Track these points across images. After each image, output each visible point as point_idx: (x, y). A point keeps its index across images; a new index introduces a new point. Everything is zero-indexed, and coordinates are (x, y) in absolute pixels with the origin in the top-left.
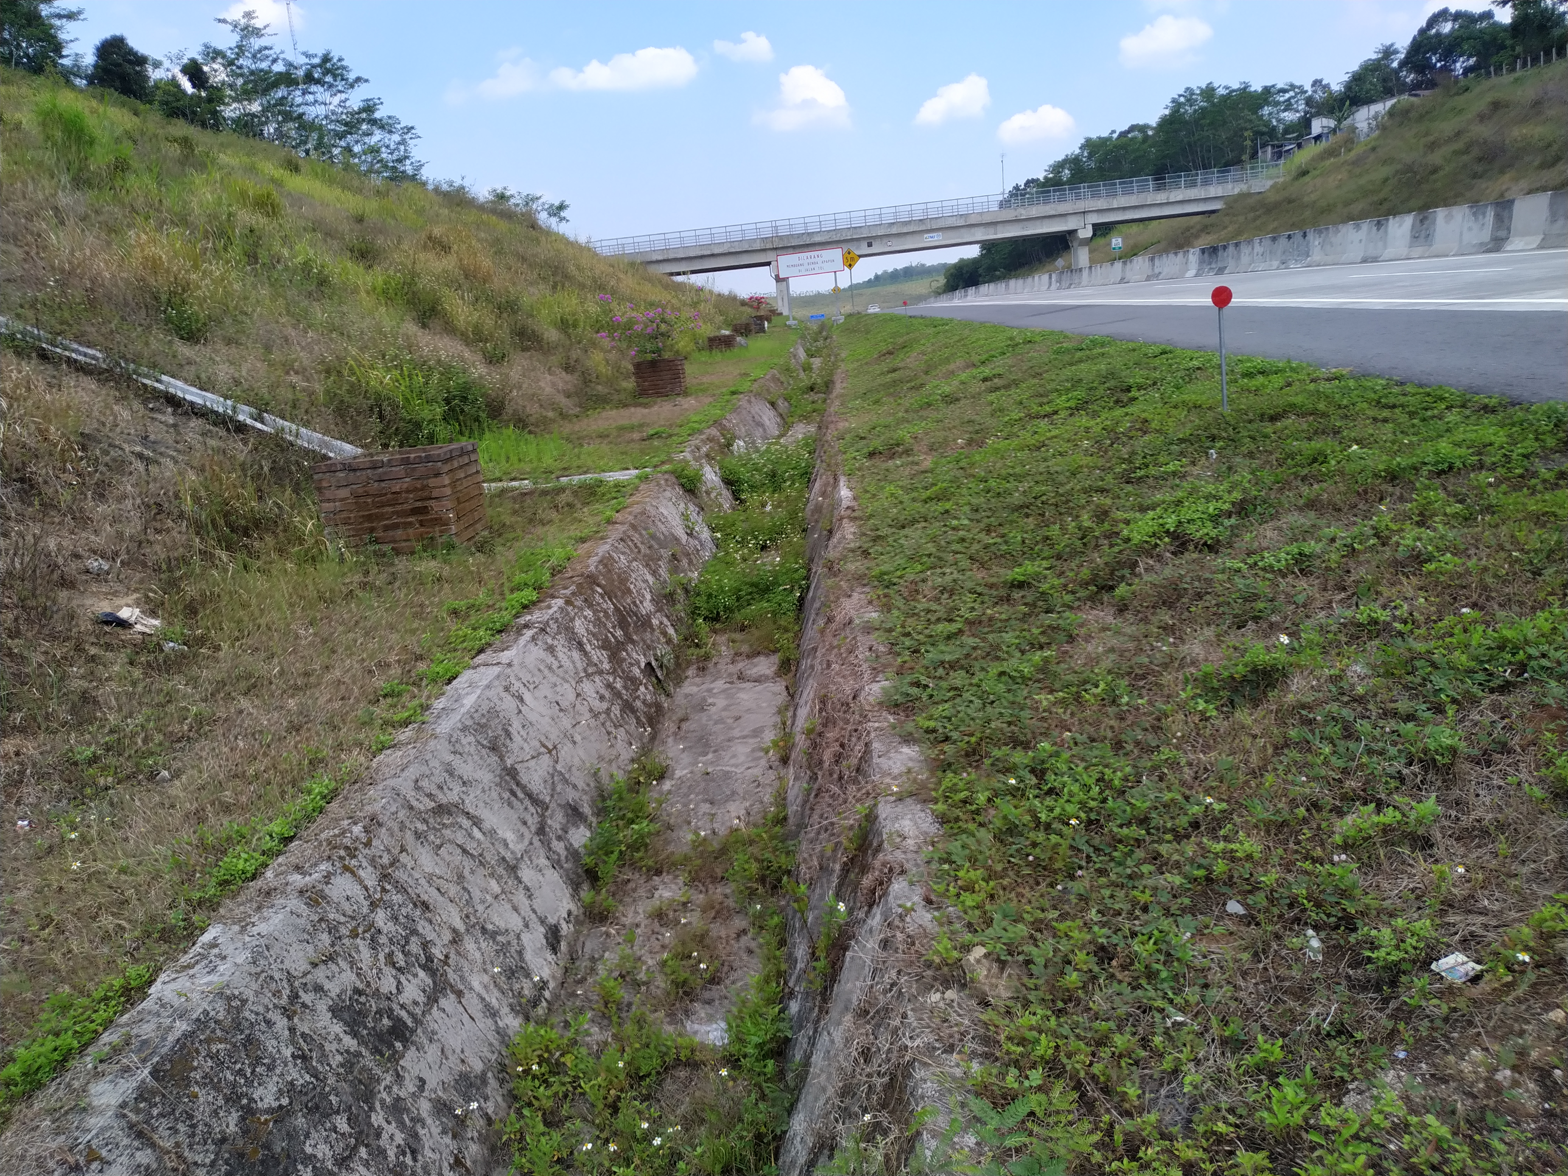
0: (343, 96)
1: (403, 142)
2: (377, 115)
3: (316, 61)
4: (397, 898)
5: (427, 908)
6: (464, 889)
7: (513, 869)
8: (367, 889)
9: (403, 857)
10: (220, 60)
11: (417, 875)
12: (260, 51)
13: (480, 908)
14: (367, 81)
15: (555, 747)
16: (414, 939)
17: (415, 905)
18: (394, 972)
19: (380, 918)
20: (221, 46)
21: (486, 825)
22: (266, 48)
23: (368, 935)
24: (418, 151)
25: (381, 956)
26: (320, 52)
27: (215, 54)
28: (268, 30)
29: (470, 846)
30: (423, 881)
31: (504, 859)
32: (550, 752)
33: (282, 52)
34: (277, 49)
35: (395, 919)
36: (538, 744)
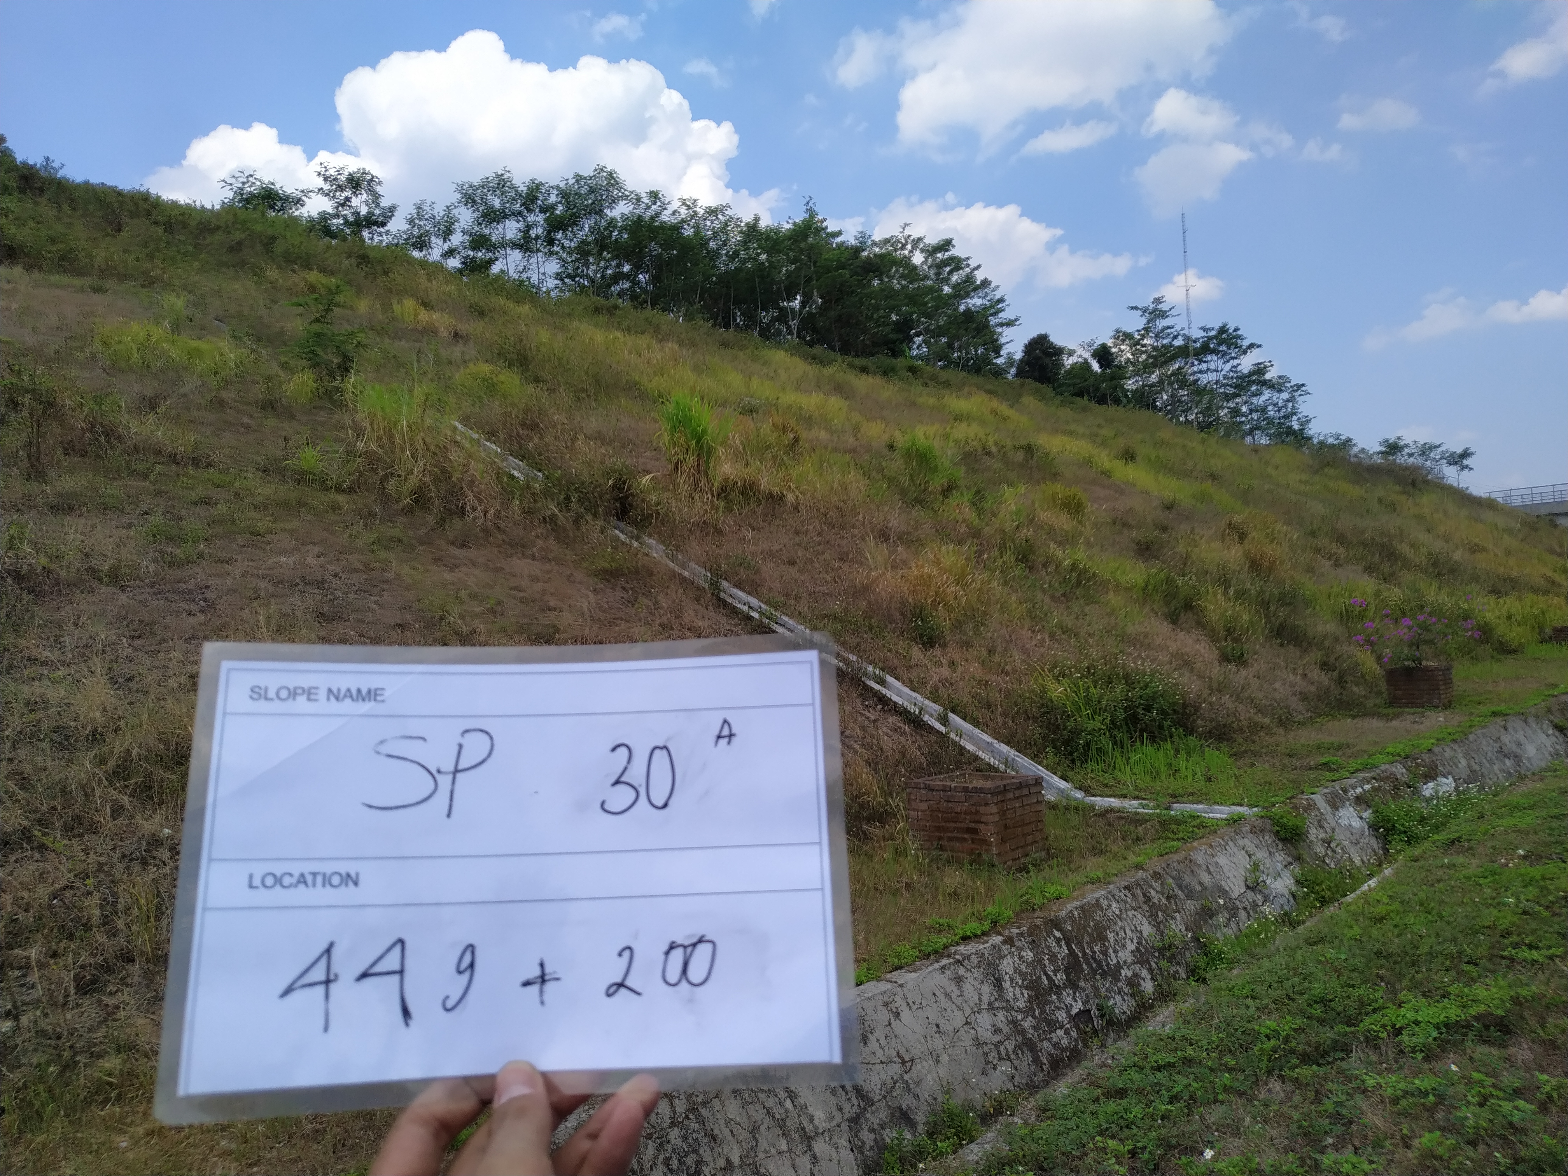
0: (1236, 362)
1: (1292, 399)
2: (1268, 376)
3: (1213, 333)
4: (694, 1125)
5: (715, 1140)
6: (754, 1137)
7: (808, 1139)
8: (674, 1112)
9: (716, 1102)
10: (1127, 342)
11: (719, 1116)
12: (1163, 330)
13: (761, 1155)
14: (1259, 346)
15: (912, 1060)
16: (693, 1156)
17: (706, 1135)
18: (665, 1170)
19: (674, 1134)
20: (1130, 329)
21: (801, 1101)
22: (1169, 327)
23: (658, 1141)
24: (1305, 408)
25: (661, 1157)
26: (1217, 325)
27: (1123, 336)
28: (1173, 312)
29: (778, 1113)
30: (722, 1122)
31: (803, 1129)
32: (904, 1062)
33: (1183, 329)
34: (1178, 328)
35: (685, 1138)
36: (895, 1054)
